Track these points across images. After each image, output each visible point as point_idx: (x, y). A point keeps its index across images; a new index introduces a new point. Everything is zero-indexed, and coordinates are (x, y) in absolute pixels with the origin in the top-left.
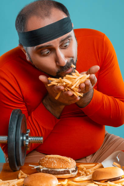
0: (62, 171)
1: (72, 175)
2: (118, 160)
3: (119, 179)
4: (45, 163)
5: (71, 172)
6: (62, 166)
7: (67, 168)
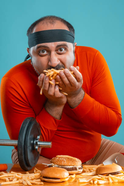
0: (71, 168)
1: (79, 172)
2: (117, 162)
3: (118, 173)
4: (56, 161)
5: (78, 169)
6: (70, 164)
7: (75, 165)
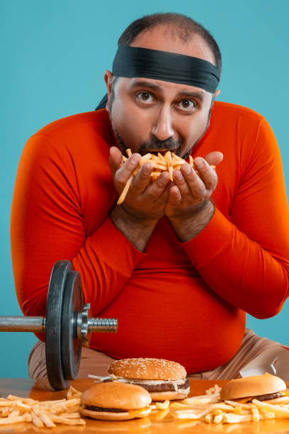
0: (158, 385)
1: (179, 394)
2: (275, 371)
3: (276, 397)
4: (123, 369)
5: (176, 388)
6: (157, 376)
7: (169, 379)
